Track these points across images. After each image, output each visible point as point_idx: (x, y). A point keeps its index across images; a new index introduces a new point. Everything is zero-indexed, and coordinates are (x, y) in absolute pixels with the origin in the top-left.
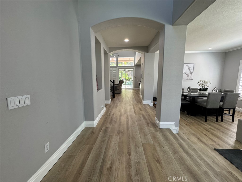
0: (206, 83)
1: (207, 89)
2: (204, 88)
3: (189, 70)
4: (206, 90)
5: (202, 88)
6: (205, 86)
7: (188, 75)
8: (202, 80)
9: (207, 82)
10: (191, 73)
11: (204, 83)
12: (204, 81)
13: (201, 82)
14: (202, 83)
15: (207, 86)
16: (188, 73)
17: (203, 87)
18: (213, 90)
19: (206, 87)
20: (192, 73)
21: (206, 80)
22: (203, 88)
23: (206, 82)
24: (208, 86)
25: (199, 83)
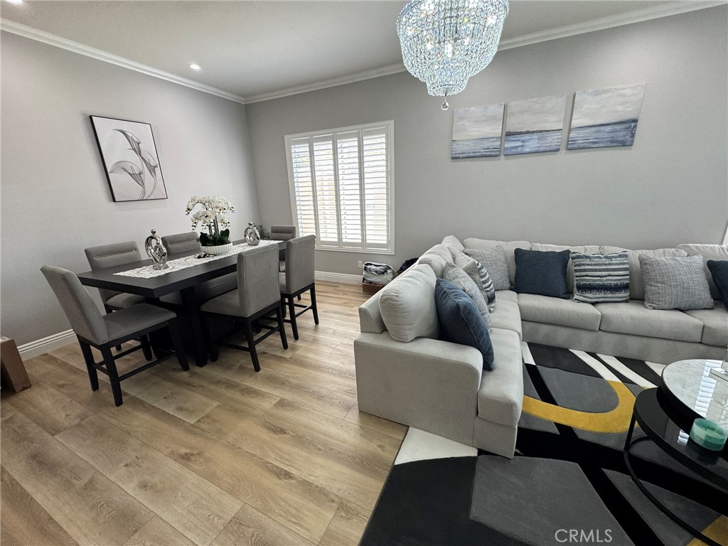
0: (217, 208)
1: (226, 233)
2: (216, 230)
3: (139, 152)
4: (222, 238)
5: (207, 231)
6: (219, 224)
7: (137, 177)
8: (200, 197)
9: (220, 205)
10: (152, 170)
11: (210, 209)
12: (207, 200)
13: (199, 208)
14: (204, 213)
15: (222, 221)
16: (135, 168)
17: (210, 226)
18: (245, 235)
19: (221, 228)
20: (157, 170)
21: (214, 197)
22: (213, 231)
23: (214, 205)
24: (226, 220)
25: (192, 213)
